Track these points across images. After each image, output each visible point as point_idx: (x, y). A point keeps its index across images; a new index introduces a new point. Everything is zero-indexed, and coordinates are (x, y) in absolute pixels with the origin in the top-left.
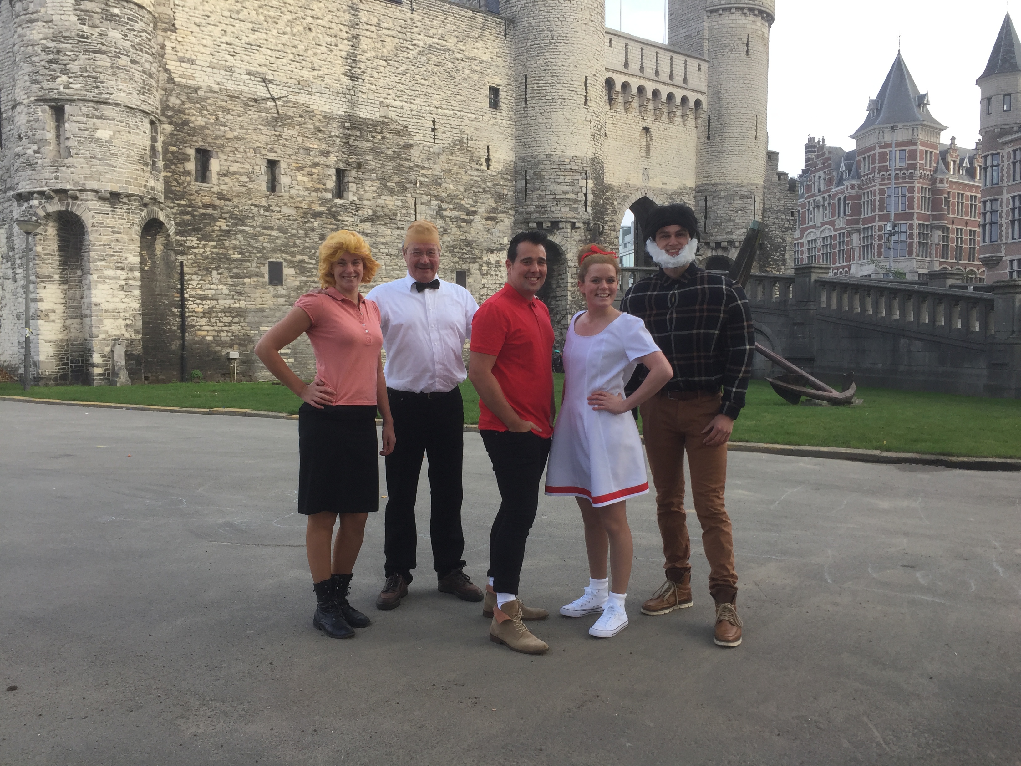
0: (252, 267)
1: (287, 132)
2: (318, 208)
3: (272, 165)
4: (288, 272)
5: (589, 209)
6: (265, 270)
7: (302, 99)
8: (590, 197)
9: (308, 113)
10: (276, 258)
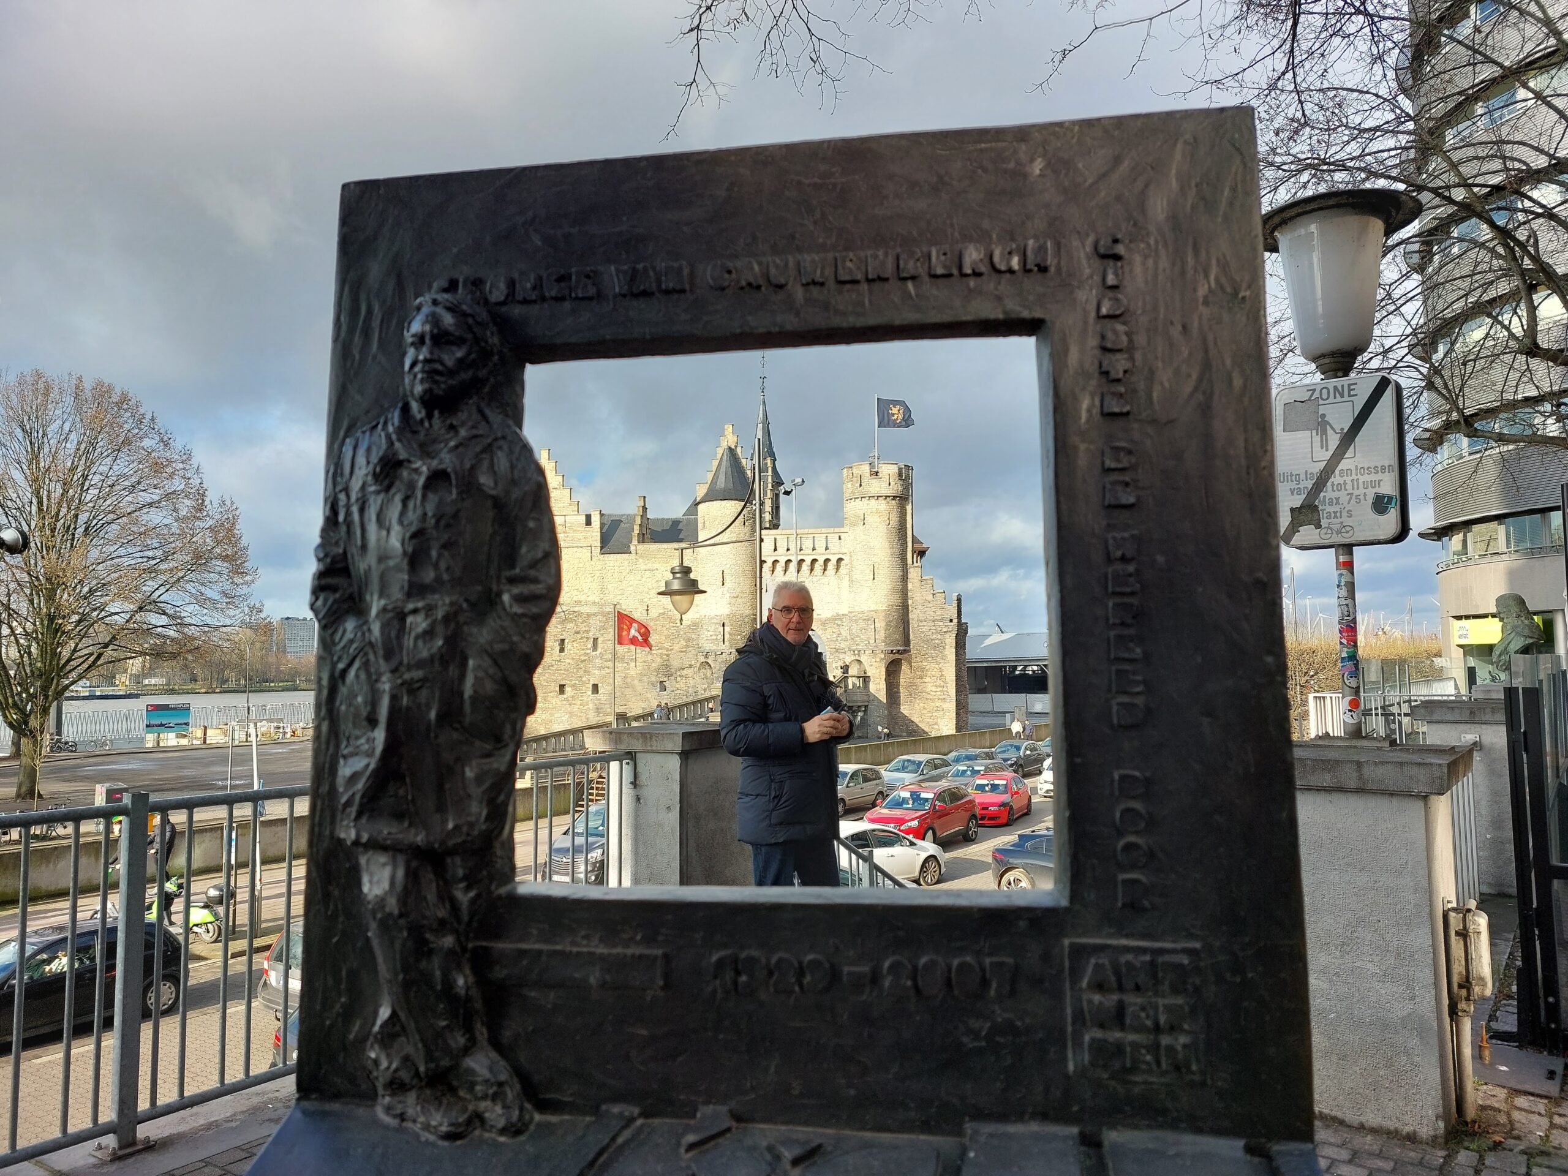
0: (552, 688)
1: (569, 625)
2: (583, 658)
3: (563, 641)
4: (568, 689)
5: (727, 643)
6: (558, 689)
7: (576, 609)
8: (727, 636)
9: (580, 614)
10: (563, 683)
